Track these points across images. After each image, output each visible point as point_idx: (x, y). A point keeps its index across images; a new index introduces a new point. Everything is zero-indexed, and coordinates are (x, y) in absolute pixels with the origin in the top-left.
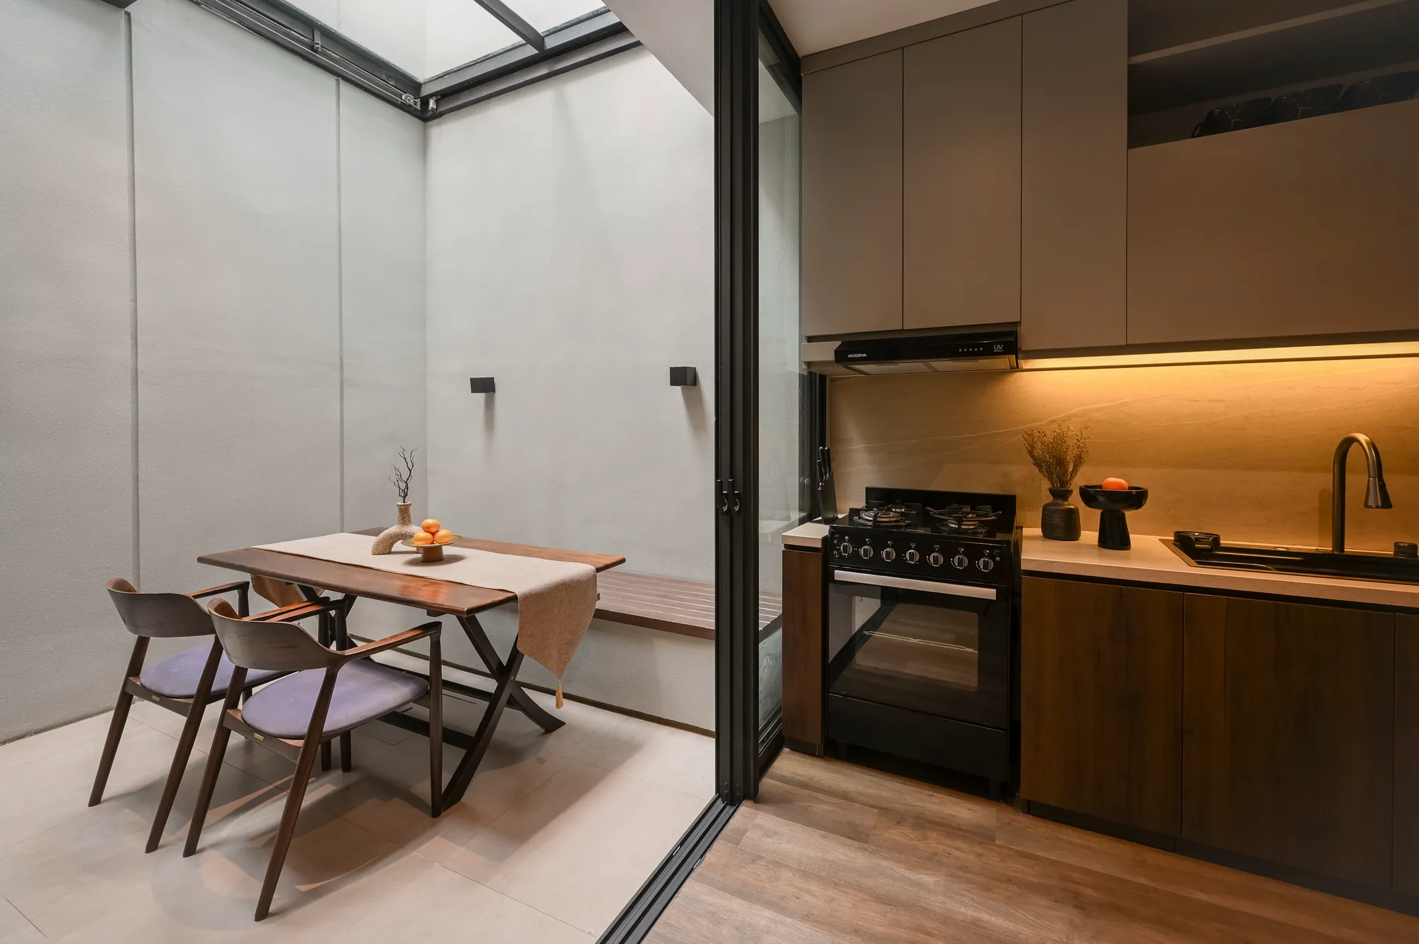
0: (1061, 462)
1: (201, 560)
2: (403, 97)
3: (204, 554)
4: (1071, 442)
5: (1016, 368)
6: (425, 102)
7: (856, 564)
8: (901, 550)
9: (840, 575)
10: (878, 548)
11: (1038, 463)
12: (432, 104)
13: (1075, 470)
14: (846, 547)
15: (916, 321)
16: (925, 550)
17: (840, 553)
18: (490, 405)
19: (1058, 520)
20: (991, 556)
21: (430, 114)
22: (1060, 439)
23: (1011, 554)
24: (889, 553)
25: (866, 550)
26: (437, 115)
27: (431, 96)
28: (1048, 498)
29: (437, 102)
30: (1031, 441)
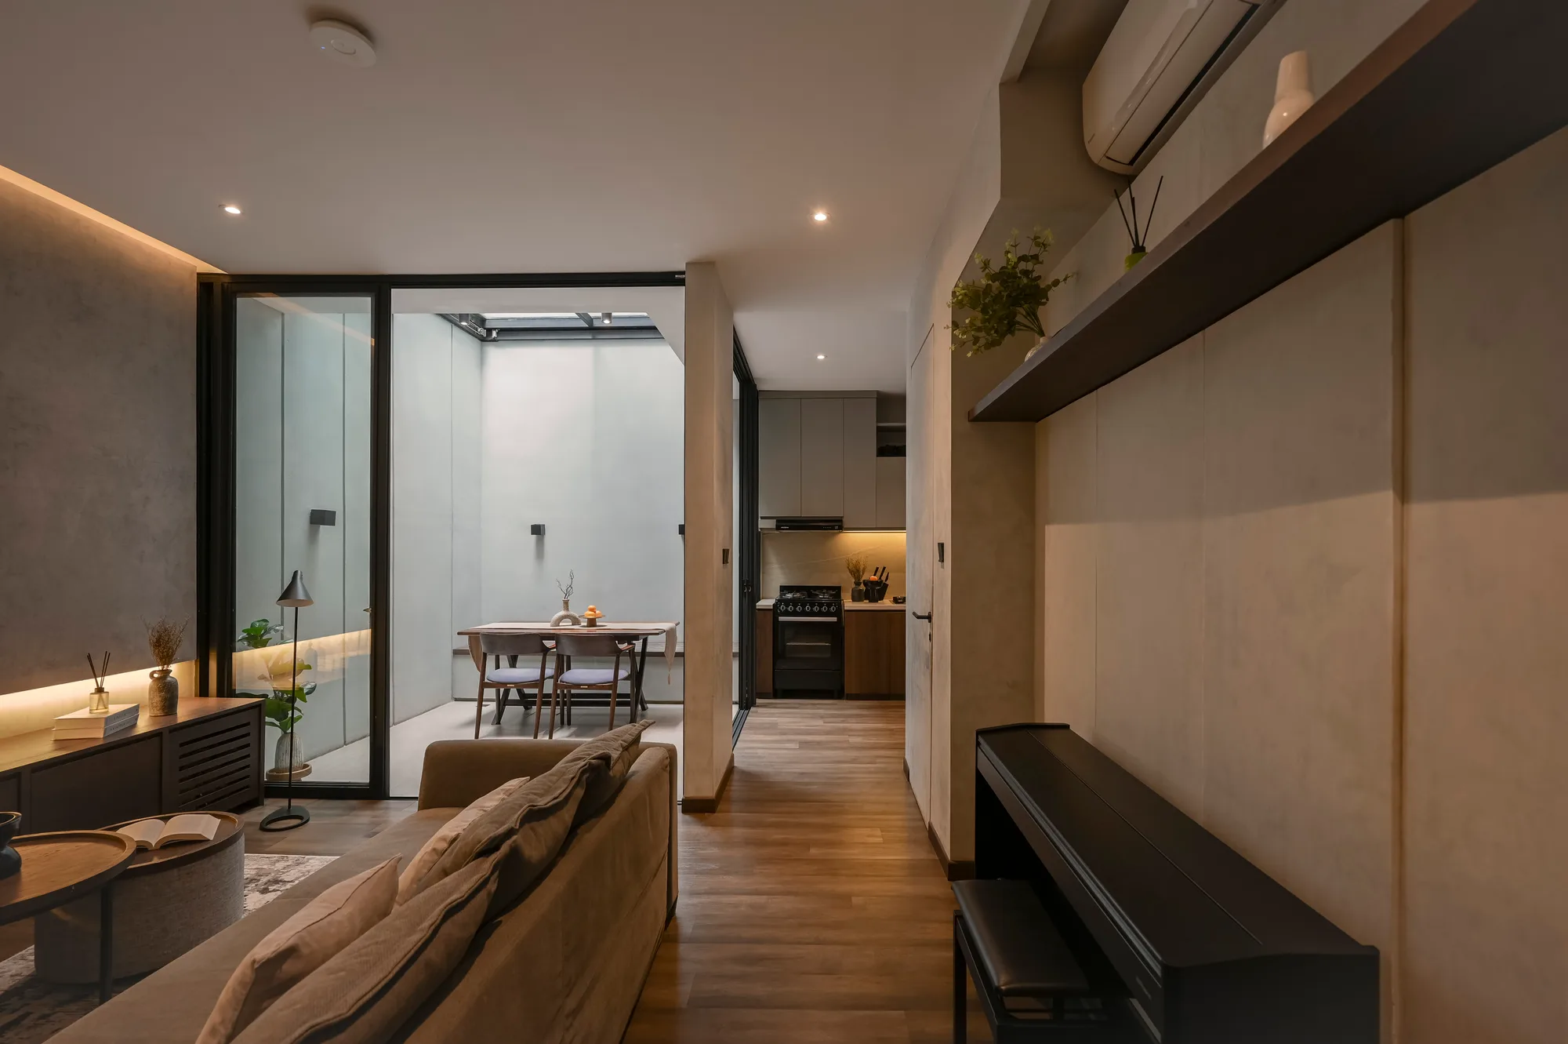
0: (858, 571)
1: (459, 634)
2: (479, 330)
3: (459, 631)
4: (861, 563)
5: (840, 532)
6: (489, 331)
7: (787, 613)
8: (804, 607)
9: (781, 619)
10: (795, 607)
11: (851, 572)
12: (494, 334)
13: (863, 574)
14: (782, 607)
15: (807, 513)
16: (812, 605)
17: (780, 610)
18: (540, 544)
19: (856, 594)
20: (835, 606)
21: (490, 339)
22: (858, 562)
23: (840, 606)
24: (799, 608)
25: (790, 608)
26: (494, 340)
27: (495, 329)
28: (854, 586)
29: (497, 333)
30: (848, 562)
